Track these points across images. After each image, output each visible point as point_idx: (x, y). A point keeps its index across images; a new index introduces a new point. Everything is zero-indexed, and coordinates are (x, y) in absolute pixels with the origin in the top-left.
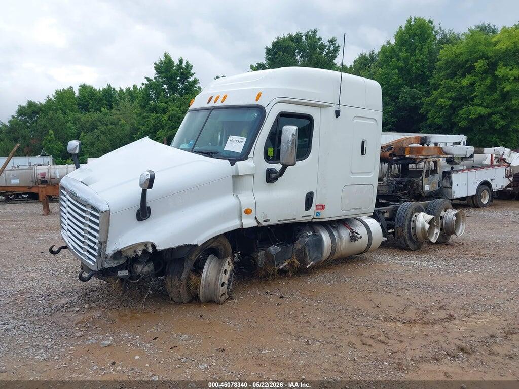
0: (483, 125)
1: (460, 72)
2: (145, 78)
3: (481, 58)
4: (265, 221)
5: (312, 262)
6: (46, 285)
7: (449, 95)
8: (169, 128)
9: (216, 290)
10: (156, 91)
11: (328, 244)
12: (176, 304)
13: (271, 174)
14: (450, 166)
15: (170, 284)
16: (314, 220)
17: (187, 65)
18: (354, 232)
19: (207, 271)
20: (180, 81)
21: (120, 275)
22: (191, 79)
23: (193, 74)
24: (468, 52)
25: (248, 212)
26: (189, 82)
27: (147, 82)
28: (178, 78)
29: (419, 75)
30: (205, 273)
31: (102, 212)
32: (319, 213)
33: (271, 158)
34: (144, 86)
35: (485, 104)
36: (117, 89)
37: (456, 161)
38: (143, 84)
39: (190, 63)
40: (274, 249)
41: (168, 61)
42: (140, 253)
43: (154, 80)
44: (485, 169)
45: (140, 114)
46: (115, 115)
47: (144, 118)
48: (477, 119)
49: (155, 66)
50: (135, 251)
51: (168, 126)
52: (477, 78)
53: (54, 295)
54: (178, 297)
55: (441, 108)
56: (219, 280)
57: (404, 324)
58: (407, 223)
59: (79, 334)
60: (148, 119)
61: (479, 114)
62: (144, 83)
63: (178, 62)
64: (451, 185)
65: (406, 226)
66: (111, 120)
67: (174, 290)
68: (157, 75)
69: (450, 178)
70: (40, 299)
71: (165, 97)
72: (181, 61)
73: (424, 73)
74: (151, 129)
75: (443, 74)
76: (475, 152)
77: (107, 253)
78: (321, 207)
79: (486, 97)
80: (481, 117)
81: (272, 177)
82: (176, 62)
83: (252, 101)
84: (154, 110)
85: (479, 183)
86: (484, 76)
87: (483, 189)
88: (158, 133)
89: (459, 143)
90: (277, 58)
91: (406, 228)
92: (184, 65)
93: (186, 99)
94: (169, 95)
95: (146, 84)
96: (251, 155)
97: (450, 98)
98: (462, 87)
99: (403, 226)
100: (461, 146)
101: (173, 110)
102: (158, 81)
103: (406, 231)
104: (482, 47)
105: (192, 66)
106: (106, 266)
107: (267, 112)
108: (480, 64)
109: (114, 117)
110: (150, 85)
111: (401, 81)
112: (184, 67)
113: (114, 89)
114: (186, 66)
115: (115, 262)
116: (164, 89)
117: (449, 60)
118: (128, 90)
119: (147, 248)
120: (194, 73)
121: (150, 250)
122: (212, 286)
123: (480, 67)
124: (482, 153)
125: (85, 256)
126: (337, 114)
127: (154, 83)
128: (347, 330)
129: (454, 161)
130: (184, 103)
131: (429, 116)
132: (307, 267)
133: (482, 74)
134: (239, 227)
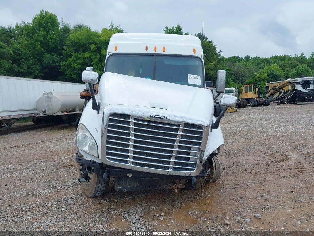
1: (81, 49)
3: (93, 43)
7: (78, 61)
24: (86, 39)
29: (54, 48)
31: (206, 127)
52: (92, 54)
55: (74, 69)
73: (57, 47)
75: (72, 49)
97: (79, 64)
98: (85, 58)
104: (93, 37)
111: (42, 49)
131: (67, 73)
133: (94, 52)
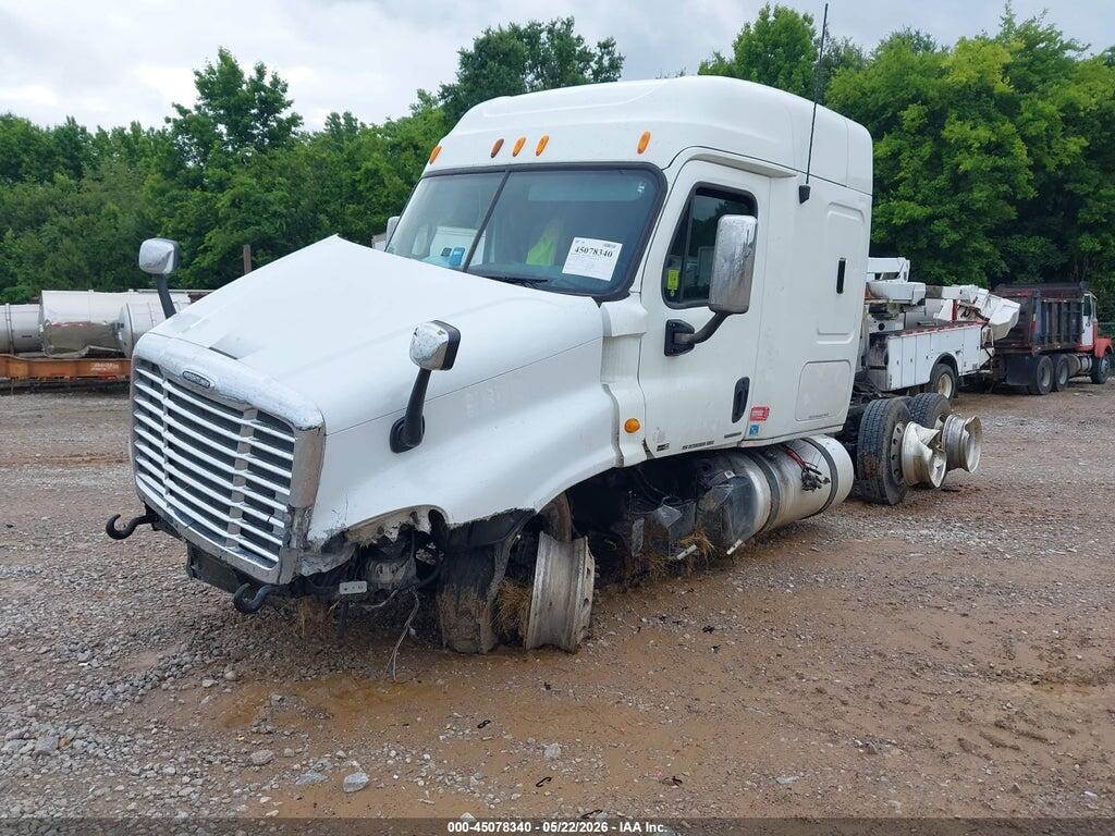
0: (916, 240)
2: (174, 105)
3: (914, 100)
4: (661, 448)
5: (739, 542)
6: (73, 614)
8: (235, 224)
9: (568, 619)
10: (200, 139)
11: (765, 499)
12: (459, 654)
13: (677, 335)
14: (878, 323)
15: (451, 609)
16: (744, 445)
17: (276, 82)
18: (808, 469)
19: (545, 573)
20: (256, 118)
21: (346, 593)
22: (285, 114)
23: (289, 104)
24: (888, 87)
25: (631, 427)
26: (280, 122)
27: (179, 117)
28: (253, 111)
30: (541, 578)
31: (300, 429)
32: (756, 428)
33: (672, 294)
34: (171, 124)
35: (920, 197)
36: (92, 131)
37: (891, 312)
38: (168, 120)
39: (282, 77)
40: (666, 514)
41: (230, 71)
42: (394, 535)
43: (195, 113)
44: (946, 329)
45: (162, 192)
46: (91, 191)
47: (173, 199)
48: (905, 226)
49: (197, 78)
50: (381, 530)
51: (231, 222)
52: (904, 142)
53: (114, 643)
54: (471, 639)
56: (575, 593)
57: (1035, 686)
58: (885, 445)
59: (260, 756)
60: (185, 203)
61: (910, 215)
62: (171, 117)
63: (254, 75)
64: (886, 363)
65: (884, 451)
66: (82, 203)
67: (465, 621)
68: (201, 102)
69: (883, 347)
70: (81, 657)
71: (221, 152)
72: (261, 71)
74: (189, 226)
76: (929, 295)
77: (310, 536)
78: (760, 413)
79: (922, 182)
80: (913, 223)
81: (677, 341)
82: (249, 72)
83: (629, 155)
84: (195, 181)
85: (935, 357)
86: (918, 138)
87: (943, 370)
88: (209, 235)
89: (896, 275)
90: (485, 77)
91: (884, 456)
92: (267, 81)
93: (275, 158)
94: (230, 148)
95: (175, 121)
96: (635, 288)
99: (877, 453)
100: (901, 281)
101: (242, 184)
102: (205, 115)
103: (884, 463)
104: (915, 78)
105: (286, 85)
106: (307, 571)
107: (670, 180)
108: (911, 114)
109: (88, 196)
110: (188, 124)
112: (268, 85)
113: (84, 130)
114: (272, 84)
115: (329, 559)
116: (220, 135)
117: (849, 102)
118: (119, 133)
119: (416, 521)
120: (292, 102)
121: (425, 526)
122: (559, 609)
123: (913, 120)
124: (939, 297)
125: (233, 543)
126: (804, 194)
127: (195, 119)
128: (927, 710)
129: (885, 311)
130: (270, 168)
132: (729, 552)
133: (912, 135)
134: (614, 464)
